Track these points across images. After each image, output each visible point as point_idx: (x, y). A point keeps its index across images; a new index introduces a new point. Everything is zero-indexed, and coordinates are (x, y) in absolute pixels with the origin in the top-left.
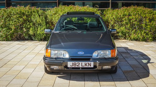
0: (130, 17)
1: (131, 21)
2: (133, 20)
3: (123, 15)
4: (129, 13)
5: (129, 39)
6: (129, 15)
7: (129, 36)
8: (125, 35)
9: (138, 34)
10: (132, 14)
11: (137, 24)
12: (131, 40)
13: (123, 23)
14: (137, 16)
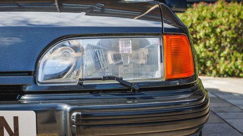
0: (215, 23)
1: (218, 30)
2: (223, 28)
3: (198, 19)
4: (213, 13)
5: (214, 72)
6: (213, 18)
7: (215, 68)
8: (204, 64)
9: (236, 60)
10: (219, 14)
11: (231, 36)
12: (220, 76)
13: (198, 37)
14: (231, 17)
